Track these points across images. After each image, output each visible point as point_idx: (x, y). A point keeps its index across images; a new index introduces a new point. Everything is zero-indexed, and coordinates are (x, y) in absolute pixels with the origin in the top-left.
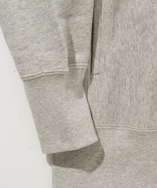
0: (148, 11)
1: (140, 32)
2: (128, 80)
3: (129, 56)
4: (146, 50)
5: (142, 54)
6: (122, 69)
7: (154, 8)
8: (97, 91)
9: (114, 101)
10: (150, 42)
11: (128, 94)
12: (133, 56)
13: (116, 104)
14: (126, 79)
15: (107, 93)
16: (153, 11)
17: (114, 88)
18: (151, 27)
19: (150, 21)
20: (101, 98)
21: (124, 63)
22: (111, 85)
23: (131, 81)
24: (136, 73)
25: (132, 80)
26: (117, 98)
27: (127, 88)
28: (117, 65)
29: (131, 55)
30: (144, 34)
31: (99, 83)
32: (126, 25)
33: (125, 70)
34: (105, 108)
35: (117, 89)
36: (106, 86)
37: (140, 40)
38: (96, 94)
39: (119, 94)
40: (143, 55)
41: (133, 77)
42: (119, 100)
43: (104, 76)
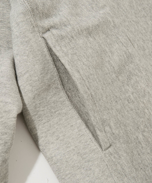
0: (125, 56)
1: (126, 82)
2: (141, 136)
3: (128, 111)
4: (144, 96)
5: (141, 103)
6: (128, 129)
7: (130, 51)
8: (118, 166)
9: (139, 167)
10: (143, 86)
11: (149, 151)
12: (132, 110)
13: (143, 168)
14: (137, 137)
15: (130, 162)
16: (130, 54)
17: (132, 152)
18: (137, 71)
19: (132, 66)
20: (127, 171)
21: (128, 122)
22: (128, 151)
23: (144, 136)
24: (145, 125)
25: (145, 134)
26: (140, 162)
27: (143, 145)
28: (123, 127)
29: (129, 109)
30: (132, 81)
31: (116, 156)
32: (110, 80)
33: (132, 128)
34: (136, 179)
35: (135, 153)
36: (125, 155)
37: (131, 89)
38: (120, 168)
39: (139, 157)
40: (144, 103)
41: (144, 131)
42: (143, 162)
43: (118, 145)
